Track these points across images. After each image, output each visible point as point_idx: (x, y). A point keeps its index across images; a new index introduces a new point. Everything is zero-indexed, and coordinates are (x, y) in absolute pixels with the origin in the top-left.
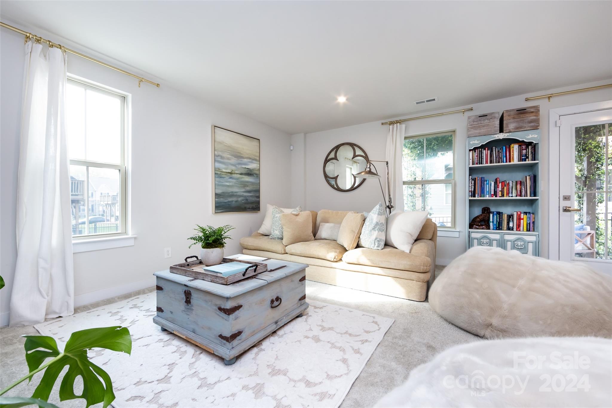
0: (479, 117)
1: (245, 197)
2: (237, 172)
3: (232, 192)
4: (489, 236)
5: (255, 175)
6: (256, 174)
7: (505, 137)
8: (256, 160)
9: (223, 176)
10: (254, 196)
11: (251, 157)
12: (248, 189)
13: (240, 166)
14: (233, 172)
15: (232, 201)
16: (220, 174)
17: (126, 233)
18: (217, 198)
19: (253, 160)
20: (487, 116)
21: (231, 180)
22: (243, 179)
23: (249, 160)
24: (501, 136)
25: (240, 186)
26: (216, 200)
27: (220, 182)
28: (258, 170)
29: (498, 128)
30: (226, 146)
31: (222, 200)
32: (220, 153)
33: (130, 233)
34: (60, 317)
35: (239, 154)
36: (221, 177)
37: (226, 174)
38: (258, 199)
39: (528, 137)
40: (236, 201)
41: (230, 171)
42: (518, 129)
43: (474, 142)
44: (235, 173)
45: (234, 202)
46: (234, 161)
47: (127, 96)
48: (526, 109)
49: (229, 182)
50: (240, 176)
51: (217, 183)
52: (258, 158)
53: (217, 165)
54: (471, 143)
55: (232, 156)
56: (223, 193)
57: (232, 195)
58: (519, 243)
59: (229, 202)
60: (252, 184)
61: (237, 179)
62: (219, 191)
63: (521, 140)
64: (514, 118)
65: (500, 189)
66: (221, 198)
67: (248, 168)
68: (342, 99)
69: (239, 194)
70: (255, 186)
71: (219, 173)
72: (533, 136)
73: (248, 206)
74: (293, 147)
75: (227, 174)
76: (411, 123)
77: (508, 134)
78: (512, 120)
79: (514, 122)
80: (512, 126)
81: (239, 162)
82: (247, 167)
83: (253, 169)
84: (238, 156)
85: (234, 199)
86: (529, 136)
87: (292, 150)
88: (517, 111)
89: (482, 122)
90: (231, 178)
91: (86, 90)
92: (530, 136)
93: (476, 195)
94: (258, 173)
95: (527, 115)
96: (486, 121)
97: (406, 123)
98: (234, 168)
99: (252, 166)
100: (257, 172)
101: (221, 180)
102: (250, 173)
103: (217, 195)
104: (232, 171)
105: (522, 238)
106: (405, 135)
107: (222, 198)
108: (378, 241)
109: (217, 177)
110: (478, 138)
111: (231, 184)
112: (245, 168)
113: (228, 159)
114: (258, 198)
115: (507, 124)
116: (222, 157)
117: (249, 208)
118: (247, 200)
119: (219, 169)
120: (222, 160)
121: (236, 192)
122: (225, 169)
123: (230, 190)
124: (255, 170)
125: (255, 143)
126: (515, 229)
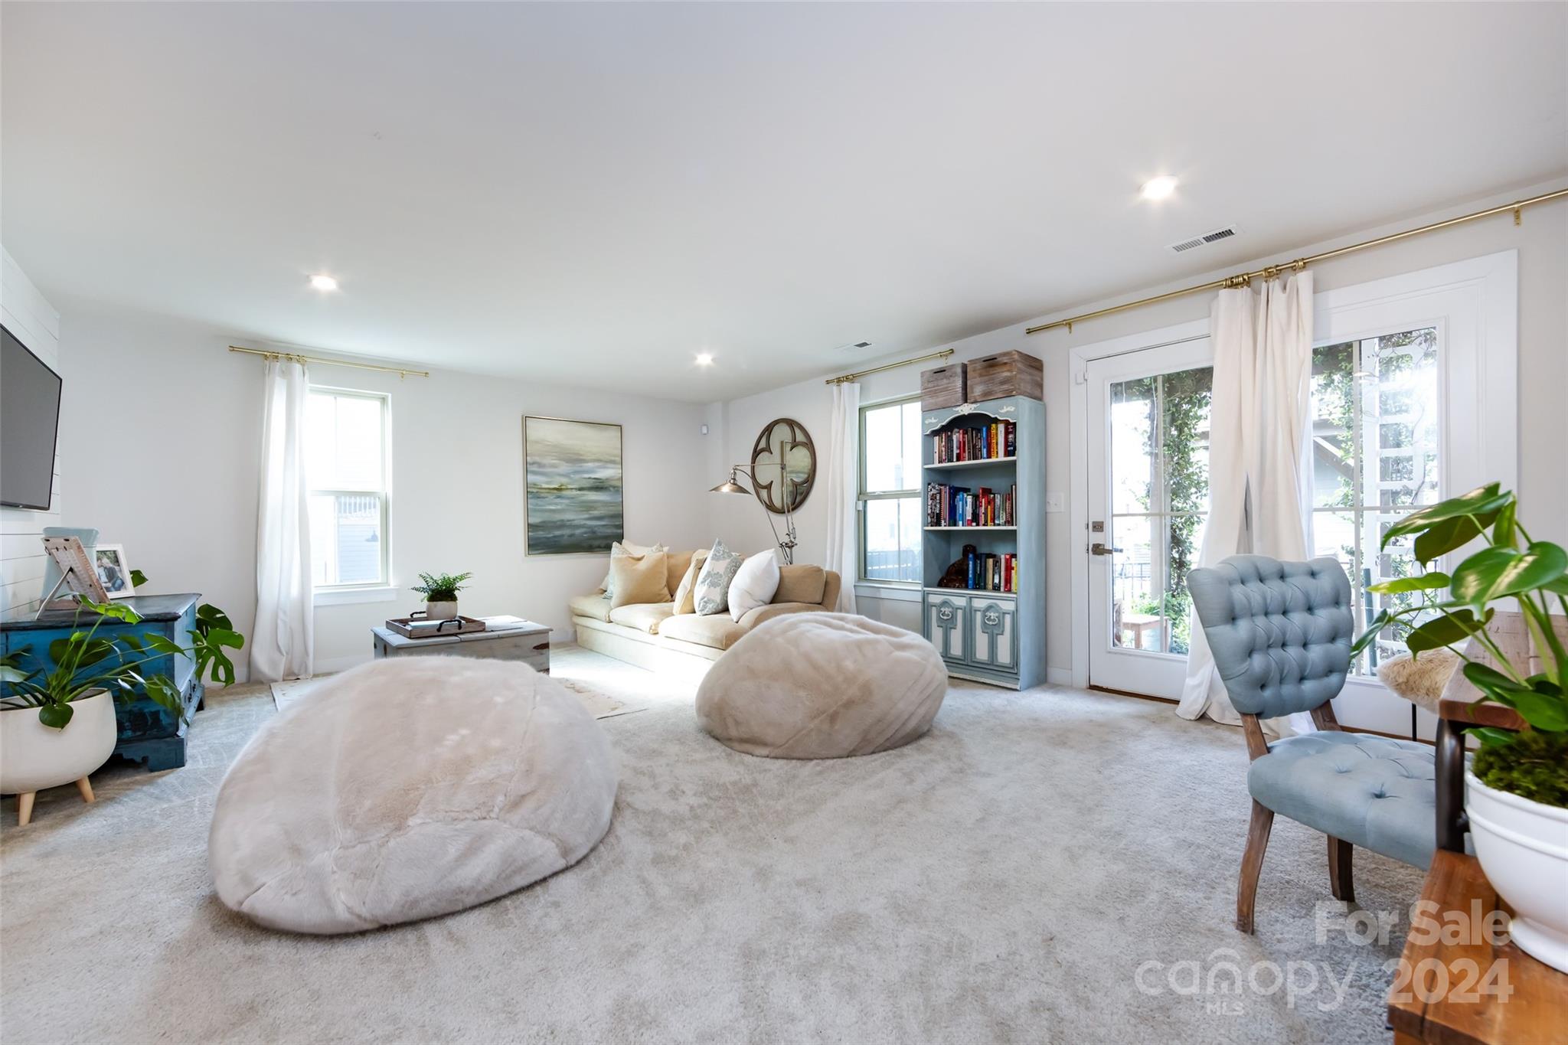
0: (935, 373)
1: (590, 527)
2: (570, 487)
3: (563, 521)
4: (953, 601)
5: (611, 489)
6: (614, 487)
7: (971, 412)
8: (613, 462)
9: (542, 495)
10: (612, 525)
11: (602, 458)
12: (596, 513)
13: (577, 477)
14: (563, 487)
15: (563, 536)
16: (537, 492)
17: (387, 583)
18: (531, 532)
19: (606, 462)
20: (944, 371)
21: (558, 500)
22: (584, 498)
23: (597, 464)
24: (966, 409)
25: (577, 509)
26: (530, 534)
27: (537, 505)
28: (618, 480)
29: (960, 394)
30: (549, 445)
31: (541, 534)
32: (537, 459)
33: (393, 583)
34: (298, 679)
35: (576, 457)
36: (539, 498)
37: (547, 491)
38: (619, 531)
39: (1002, 411)
40: (571, 536)
41: (557, 486)
42: (987, 396)
43: (930, 421)
44: (567, 489)
45: (566, 537)
46: (564, 468)
47: (387, 397)
48: (996, 358)
49: (556, 504)
50: (578, 492)
51: (532, 507)
52: (619, 459)
53: (531, 478)
54: (927, 422)
55: (560, 460)
56: (544, 522)
57: (562, 525)
58: (992, 614)
59: (555, 537)
60: (605, 504)
61: (573, 498)
62: (535, 520)
63: (993, 416)
64: (981, 375)
65: (983, 510)
66: (538, 531)
67: (595, 479)
68: (704, 360)
69: (576, 523)
70: (611, 508)
71: (535, 490)
72: (1009, 409)
73: (596, 543)
74: (708, 428)
75: (552, 491)
76: (874, 379)
77: (974, 406)
78: (978, 379)
79: (981, 383)
80: (977, 390)
81: (576, 468)
82: (593, 476)
83: (607, 479)
84: (575, 459)
85: (567, 532)
86: (1003, 408)
87: (705, 434)
88: (984, 361)
89: (940, 383)
90: (559, 497)
91: (335, 398)
92: (1005, 410)
93: (943, 521)
94: (620, 485)
95: (998, 369)
96: (945, 381)
97: (862, 379)
98: (564, 480)
99: (604, 473)
100: (618, 484)
101: (539, 501)
102: (599, 486)
103: (531, 527)
104: (561, 486)
105: (996, 604)
106: (861, 404)
107: (542, 530)
108: (705, 602)
109: (531, 498)
110: (935, 412)
111: (559, 507)
112: (590, 478)
113: (553, 466)
114: (620, 529)
115: (972, 388)
116: (540, 465)
117: (599, 547)
118: (594, 532)
119: (535, 485)
120: (541, 470)
121: (568, 521)
122: (547, 483)
123: (558, 517)
124: (612, 480)
125: (614, 433)
126: (1002, 589)
